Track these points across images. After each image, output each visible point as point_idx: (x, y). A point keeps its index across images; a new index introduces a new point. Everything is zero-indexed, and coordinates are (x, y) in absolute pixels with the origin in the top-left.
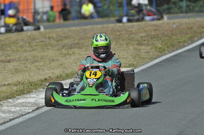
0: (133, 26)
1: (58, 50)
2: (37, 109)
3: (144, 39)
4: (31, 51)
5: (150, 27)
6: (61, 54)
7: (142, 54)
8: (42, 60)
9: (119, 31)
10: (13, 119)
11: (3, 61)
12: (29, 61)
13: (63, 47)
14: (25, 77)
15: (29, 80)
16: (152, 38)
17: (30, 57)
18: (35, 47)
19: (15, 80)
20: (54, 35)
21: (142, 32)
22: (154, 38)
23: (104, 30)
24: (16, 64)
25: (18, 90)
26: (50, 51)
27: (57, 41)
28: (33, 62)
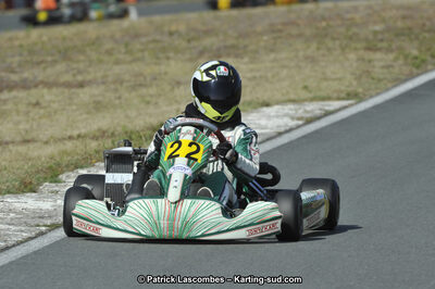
0: (356, 9)
1: (191, 60)
3: (380, 37)
4: (130, 62)
5: (394, 12)
7: (376, 70)
8: (154, 82)
9: (324, 19)
11: (68, 85)
12: (125, 84)
13: (201, 54)
14: (116, 121)
15: (124, 126)
16: (397, 35)
17: (127, 77)
18: (140, 55)
19: (95, 127)
20: (182, 28)
21: (375, 23)
22: (403, 35)
23: (293, 16)
24: (95, 91)
25: (101, 148)
26: (172, 63)
27: (189, 41)
28: (134, 88)
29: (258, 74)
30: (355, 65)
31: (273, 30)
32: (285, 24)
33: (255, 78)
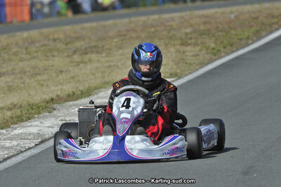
0: (173, 19)
1: (68, 56)
2: (42, 142)
3: (190, 36)
4: (29, 60)
5: (198, 19)
6: (72, 62)
7: (188, 58)
8: (45, 72)
9: (152, 26)
10: (8, 158)
12: (27, 74)
13: (75, 52)
14: (23, 98)
15: (28, 101)
16: (201, 35)
17: (28, 69)
18: (36, 55)
19: (9, 102)
20: (61, 36)
21: (186, 27)
22: (205, 34)
23: (132, 25)
24: (8, 79)
25: (14, 115)
26: (56, 59)
27: (66, 44)
28: (32, 76)
29: (112, 64)
30: (174, 55)
31: (120, 35)
32: (128, 31)
33: (110, 66)
